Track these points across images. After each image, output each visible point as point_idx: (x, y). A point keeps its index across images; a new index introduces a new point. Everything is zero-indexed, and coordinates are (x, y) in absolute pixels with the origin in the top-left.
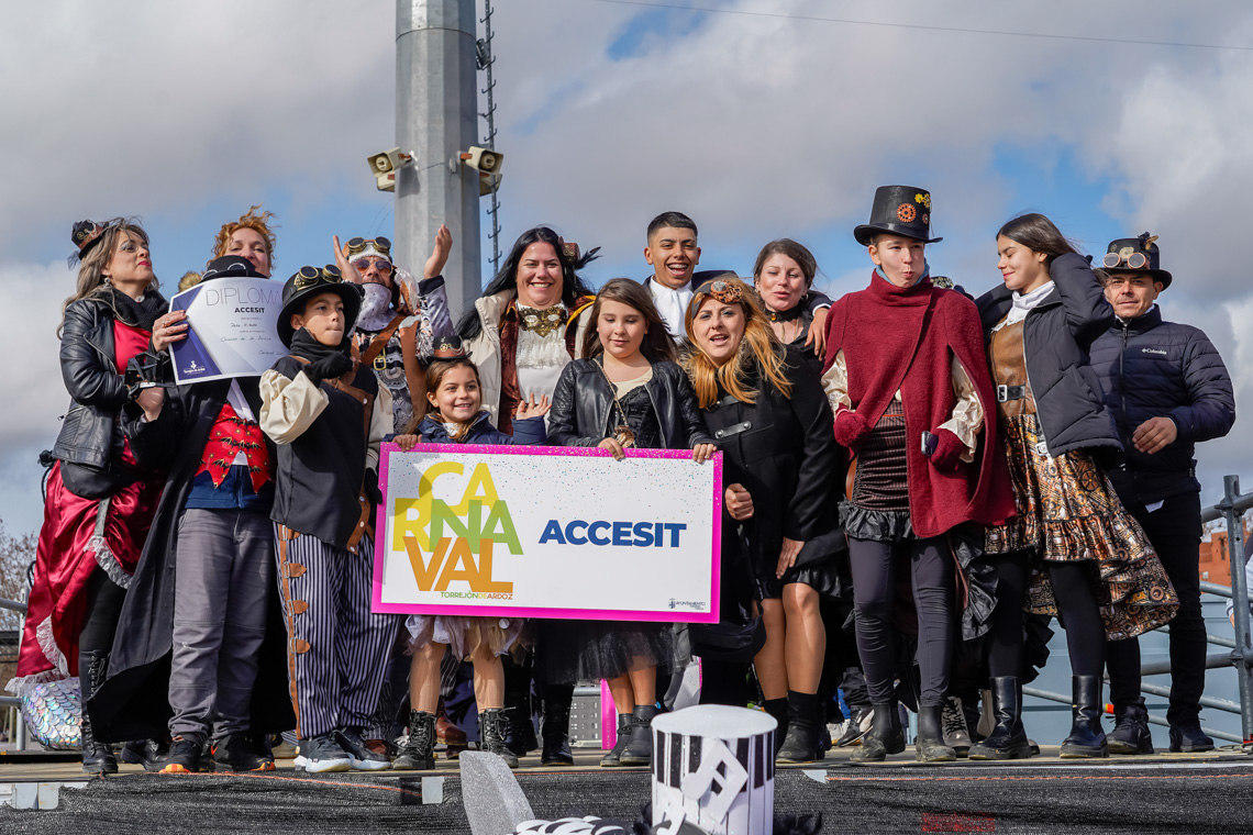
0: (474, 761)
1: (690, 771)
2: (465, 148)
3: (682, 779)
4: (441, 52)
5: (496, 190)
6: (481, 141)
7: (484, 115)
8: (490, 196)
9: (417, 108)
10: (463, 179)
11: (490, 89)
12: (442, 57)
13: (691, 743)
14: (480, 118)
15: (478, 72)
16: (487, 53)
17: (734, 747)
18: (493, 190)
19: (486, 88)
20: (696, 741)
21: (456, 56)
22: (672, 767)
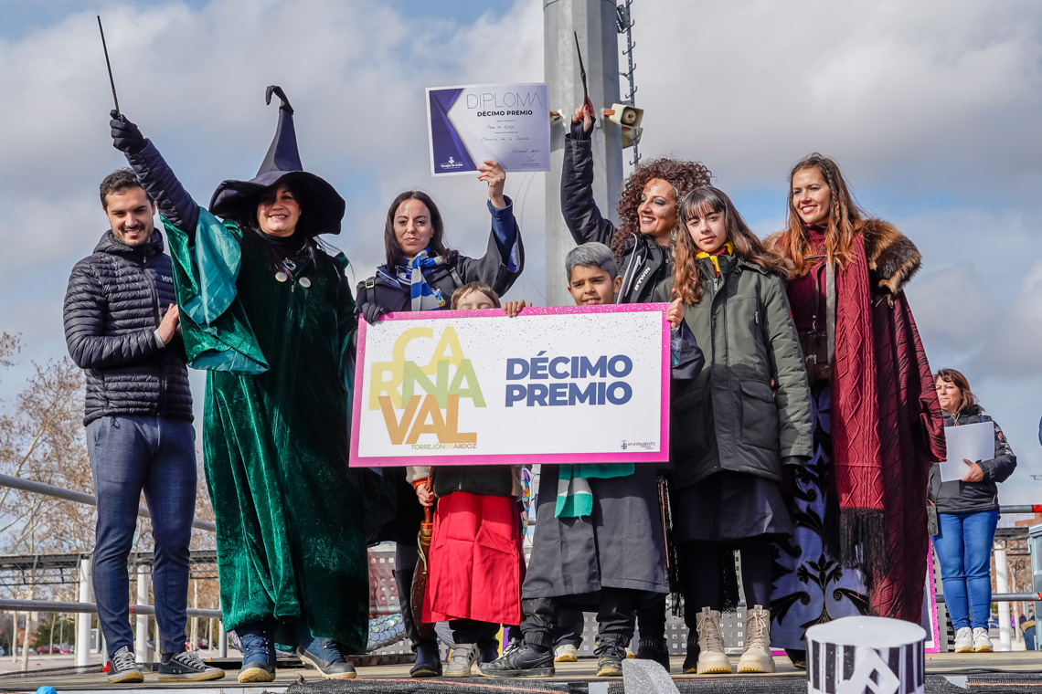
0: (636, 668)
1: (845, 678)
2: (608, 105)
3: (837, 686)
4: (585, 18)
5: (638, 142)
6: (623, 98)
7: (624, 75)
8: (632, 148)
9: (564, 70)
10: (606, 133)
11: (630, 51)
12: (586, 23)
13: (845, 652)
14: (621, 77)
15: (619, 35)
16: (627, 18)
17: (886, 656)
18: (634, 142)
19: (626, 50)
20: (850, 650)
21: (599, 20)
22: (827, 675)
